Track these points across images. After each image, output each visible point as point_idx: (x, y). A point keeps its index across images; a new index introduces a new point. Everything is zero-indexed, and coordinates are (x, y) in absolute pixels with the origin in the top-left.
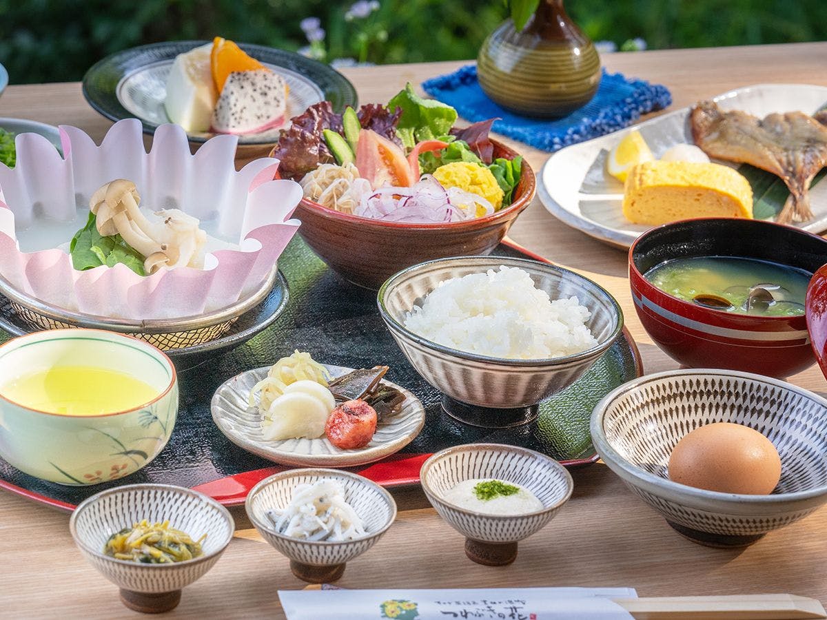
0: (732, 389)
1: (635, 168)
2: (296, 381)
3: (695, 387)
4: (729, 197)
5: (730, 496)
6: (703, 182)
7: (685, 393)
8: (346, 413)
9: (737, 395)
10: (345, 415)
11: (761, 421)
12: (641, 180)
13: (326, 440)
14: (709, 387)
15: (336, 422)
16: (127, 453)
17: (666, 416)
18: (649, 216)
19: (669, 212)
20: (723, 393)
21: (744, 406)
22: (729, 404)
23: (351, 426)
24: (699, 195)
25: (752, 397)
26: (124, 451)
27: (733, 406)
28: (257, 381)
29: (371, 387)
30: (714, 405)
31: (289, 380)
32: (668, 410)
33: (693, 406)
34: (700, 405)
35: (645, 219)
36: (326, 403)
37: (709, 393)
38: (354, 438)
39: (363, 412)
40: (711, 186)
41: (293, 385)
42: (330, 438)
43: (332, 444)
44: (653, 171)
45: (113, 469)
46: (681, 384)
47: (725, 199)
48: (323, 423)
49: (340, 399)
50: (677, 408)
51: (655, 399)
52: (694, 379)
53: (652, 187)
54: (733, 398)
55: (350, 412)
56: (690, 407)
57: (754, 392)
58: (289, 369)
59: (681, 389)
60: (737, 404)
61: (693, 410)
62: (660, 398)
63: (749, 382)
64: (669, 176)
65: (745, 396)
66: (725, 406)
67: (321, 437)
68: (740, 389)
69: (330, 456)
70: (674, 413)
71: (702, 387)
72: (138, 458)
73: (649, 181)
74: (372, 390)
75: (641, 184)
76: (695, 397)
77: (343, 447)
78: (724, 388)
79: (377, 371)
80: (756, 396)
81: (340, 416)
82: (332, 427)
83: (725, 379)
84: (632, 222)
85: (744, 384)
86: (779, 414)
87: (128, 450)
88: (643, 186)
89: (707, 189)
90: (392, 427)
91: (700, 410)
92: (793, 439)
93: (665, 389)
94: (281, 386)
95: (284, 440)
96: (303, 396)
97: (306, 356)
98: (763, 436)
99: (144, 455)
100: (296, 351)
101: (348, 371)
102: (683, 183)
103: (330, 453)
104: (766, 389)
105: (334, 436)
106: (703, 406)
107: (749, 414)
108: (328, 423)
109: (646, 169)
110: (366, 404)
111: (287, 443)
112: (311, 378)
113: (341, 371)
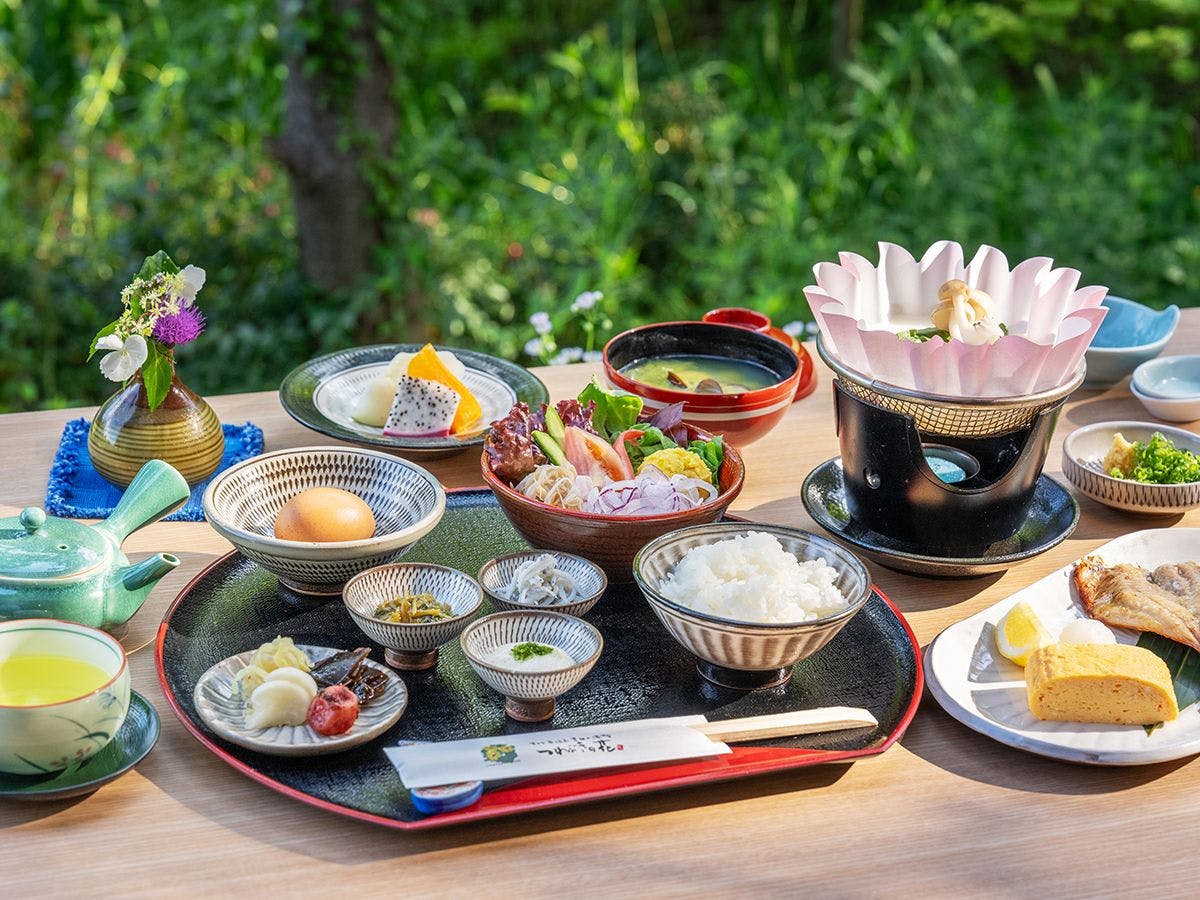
0: (339, 462)
1: (1037, 653)
2: (277, 668)
3: (306, 463)
4: (1151, 686)
5: (310, 545)
6: (1120, 671)
7: (297, 468)
8: (327, 700)
9: (344, 467)
10: (326, 703)
11: (363, 488)
12: (1047, 669)
13: (308, 727)
14: (319, 462)
15: (318, 708)
16: (91, 736)
17: (280, 489)
18: (1059, 711)
19: (1084, 706)
20: (331, 467)
21: (350, 477)
22: (337, 476)
23: (332, 713)
24: (1118, 686)
25: (357, 468)
26: (86, 734)
27: (340, 477)
28: (241, 668)
29: (353, 671)
30: (324, 477)
31: (270, 668)
32: (282, 483)
33: (305, 479)
34: (311, 478)
35: (1055, 714)
36: (308, 689)
37: (319, 467)
38: (335, 725)
39: (346, 698)
40: (1133, 676)
41: (274, 673)
42: (312, 725)
43: (314, 730)
44: (1059, 657)
45: (78, 753)
46: (293, 460)
47: (1147, 689)
48: (305, 710)
49: (321, 684)
50: (290, 482)
51: (269, 474)
52: (305, 455)
53: (1063, 680)
54: (340, 470)
55: (331, 699)
56: (302, 480)
57: (358, 463)
58: (268, 655)
59: (294, 464)
60: (343, 475)
61: (305, 482)
62: (274, 473)
63: (353, 456)
64: (1080, 664)
65: (350, 468)
66: (333, 478)
67: (304, 724)
68: (345, 462)
69: (312, 745)
70: (288, 485)
71: (313, 462)
72: (100, 739)
73: (1060, 673)
74: (355, 674)
75: (1049, 676)
76: (306, 471)
77: (325, 733)
78: (332, 462)
79: (360, 653)
80: (360, 467)
81: (321, 703)
82: (313, 714)
83: (332, 454)
84: (1040, 718)
85: (350, 457)
86: (378, 481)
87: (92, 732)
88: (1053, 678)
89: (1128, 679)
90: (375, 710)
91: (311, 482)
92: (386, 499)
93: (278, 466)
94: (262, 673)
95: (265, 729)
96: (285, 684)
97: (289, 640)
98: (360, 499)
99: (106, 736)
100: (279, 637)
101: (332, 652)
102: (1100, 674)
103: (313, 742)
104: (368, 461)
105: (316, 723)
106: (315, 478)
107: (354, 483)
108: (309, 709)
109: (1051, 656)
110: (347, 689)
111: (269, 732)
112: (293, 666)
113: (326, 651)
